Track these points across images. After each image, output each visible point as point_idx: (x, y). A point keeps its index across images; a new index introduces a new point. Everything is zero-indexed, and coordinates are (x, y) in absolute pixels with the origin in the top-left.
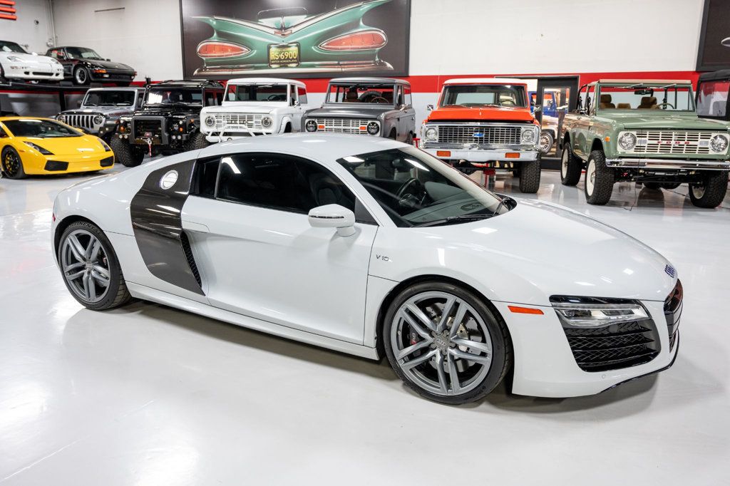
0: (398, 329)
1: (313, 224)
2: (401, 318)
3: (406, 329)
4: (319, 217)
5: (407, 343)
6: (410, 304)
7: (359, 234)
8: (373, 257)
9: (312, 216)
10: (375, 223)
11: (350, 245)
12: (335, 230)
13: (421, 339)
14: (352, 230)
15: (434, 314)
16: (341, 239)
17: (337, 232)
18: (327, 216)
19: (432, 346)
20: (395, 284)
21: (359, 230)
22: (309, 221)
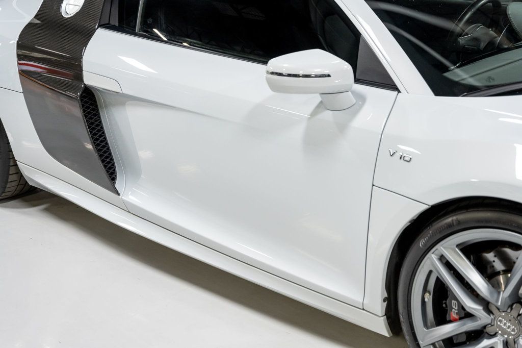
0: (425, 290)
1: (274, 87)
2: (431, 272)
3: (441, 292)
4: (289, 75)
5: (441, 318)
6: (449, 248)
7: (361, 106)
8: (384, 154)
9: (272, 73)
10: (392, 87)
11: (342, 128)
12: (317, 99)
13: (467, 315)
14: (349, 98)
15: (499, 266)
16: (327, 115)
17: (321, 102)
18: (301, 73)
19: (489, 330)
20: (424, 208)
21: (362, 99)
22: (268, 80)
